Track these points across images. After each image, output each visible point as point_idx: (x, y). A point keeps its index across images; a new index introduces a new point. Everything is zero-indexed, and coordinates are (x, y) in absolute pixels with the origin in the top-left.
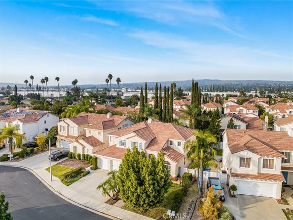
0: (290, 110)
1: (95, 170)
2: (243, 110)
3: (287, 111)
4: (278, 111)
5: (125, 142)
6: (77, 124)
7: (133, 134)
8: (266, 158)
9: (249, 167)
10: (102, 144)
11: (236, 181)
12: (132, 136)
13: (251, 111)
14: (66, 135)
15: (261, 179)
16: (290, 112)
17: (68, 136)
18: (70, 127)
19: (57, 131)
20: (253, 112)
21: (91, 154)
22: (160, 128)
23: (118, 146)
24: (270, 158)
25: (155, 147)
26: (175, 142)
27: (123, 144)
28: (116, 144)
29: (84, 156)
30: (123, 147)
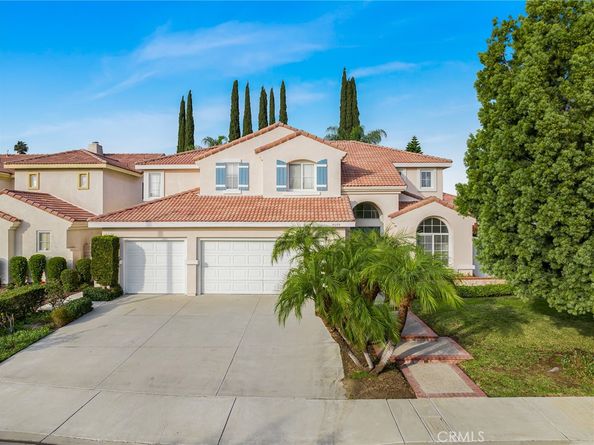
5: (246, 171)
28: (198, 189)
29: (20, 263)
30: (233, 193)
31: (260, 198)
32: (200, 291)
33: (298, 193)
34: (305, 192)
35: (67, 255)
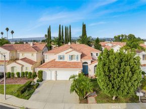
1: (41, 82)
5: (64, 57)
7: (70, 50)
10: (36, 62)
21: (30, 70)
23: (57, 60)
26: (94, 54)
27: (61, 58)
28: (55, 59)
29: (23, 73)
30: (61, 60)
31: (66, 62)
32: (56, 80)
33: (73, 61)
34: (74, 60)
35: (32, 71)
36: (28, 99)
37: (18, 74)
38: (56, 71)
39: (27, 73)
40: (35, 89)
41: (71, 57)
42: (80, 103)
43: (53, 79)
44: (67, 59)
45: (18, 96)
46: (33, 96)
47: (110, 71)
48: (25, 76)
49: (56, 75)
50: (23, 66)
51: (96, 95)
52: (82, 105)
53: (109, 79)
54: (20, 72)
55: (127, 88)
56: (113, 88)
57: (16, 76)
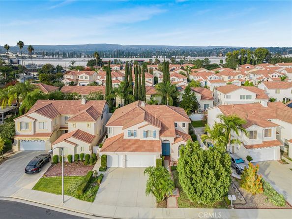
0: (211, 76)
1: (105, 171)
2: (175, 79)
3: (208, 77)
4: (201, 78)
6: (50, 117)
7: (145, 123)
8: (267, 128)
9: (256, 138)
10: (95, 136)
11: (249, 152)
12: (144, 125)
13: (182, 80)
14: (32, 133)
15: (267, 146)
16: (211, 78)
17: (36, 135)
18: (37, 123)
19: (14, 131)
20: (183, 80)
21: (87, 152)
22: (158, 111)
23: (126, 137)
24: (270, 128)
25: (167, 133)
26: (180, 124)
27: (132, 135)
28: (123, 135)
29: (77, 156)
30: (132, 138)
31: (139, 140)
32: (126, 167)
33: (149, 139)
34: (151, 138)
35: (90, 153)
36: (93, 201)
37: (70, 157)
38: (126, 156)
39: (83, 155)
40: (99, 185)
41: (147, 134)
42: (158, 206)
43: (122, 165)
44: (140, 136)
45: (79, 197)
46: (99, 196)
47: (192, 172)
48: (80, 159)
49: (126, 160)
50: (76, 145)
51: (178, 195)
52: (160, 209)
53: (191, 181)
54: (73, 154)
55: (211, 195)
56: (196, 193)
57: (67, 160)
